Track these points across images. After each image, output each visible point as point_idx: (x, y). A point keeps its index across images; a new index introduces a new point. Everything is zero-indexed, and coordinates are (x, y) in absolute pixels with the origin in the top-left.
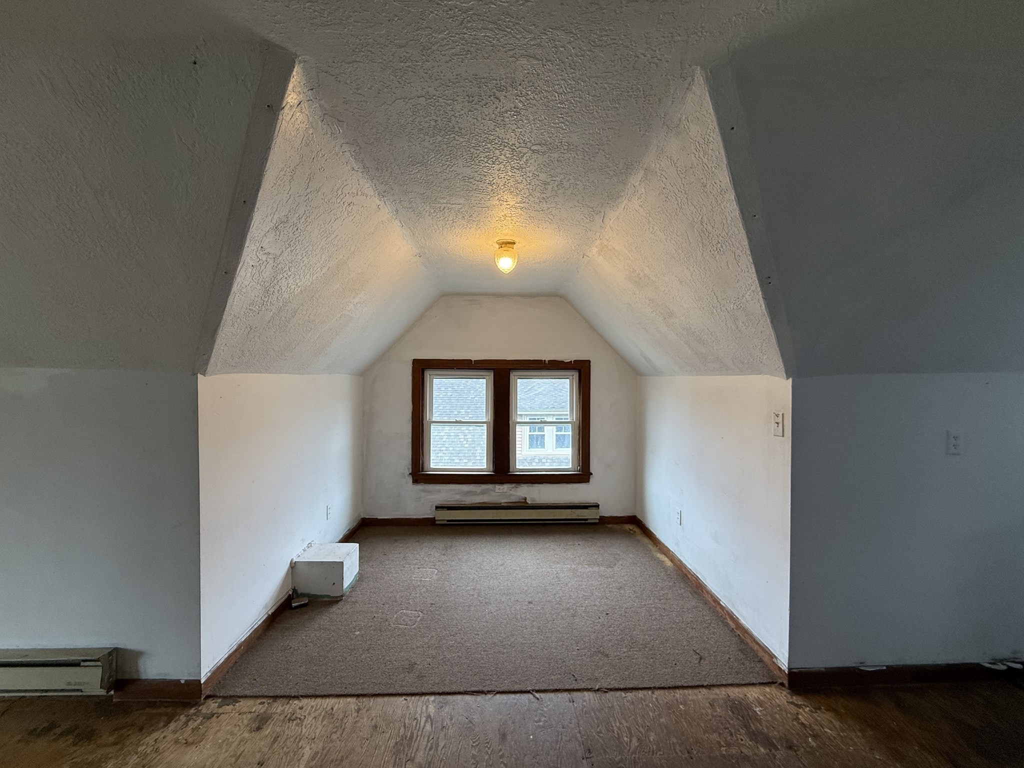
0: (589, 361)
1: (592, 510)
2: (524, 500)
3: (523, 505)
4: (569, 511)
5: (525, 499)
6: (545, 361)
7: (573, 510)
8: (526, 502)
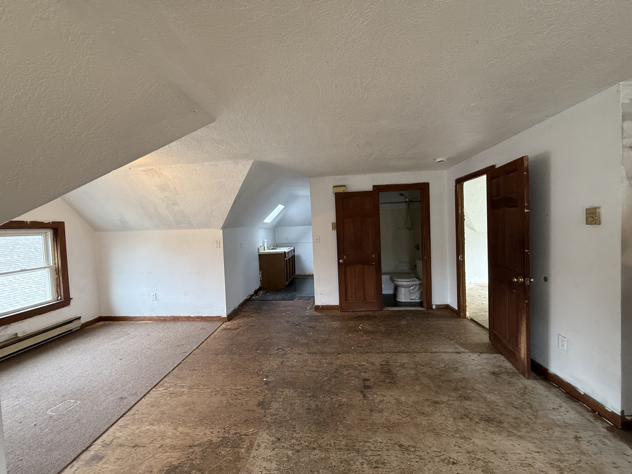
0: (63, 223)
1: (76, 322)
2: (15, 336)
3: (17, 340)
4: (60, 328)
5: (16, 334)
6: (27, 222)
7: (62, 327)
8: (18, 337)
